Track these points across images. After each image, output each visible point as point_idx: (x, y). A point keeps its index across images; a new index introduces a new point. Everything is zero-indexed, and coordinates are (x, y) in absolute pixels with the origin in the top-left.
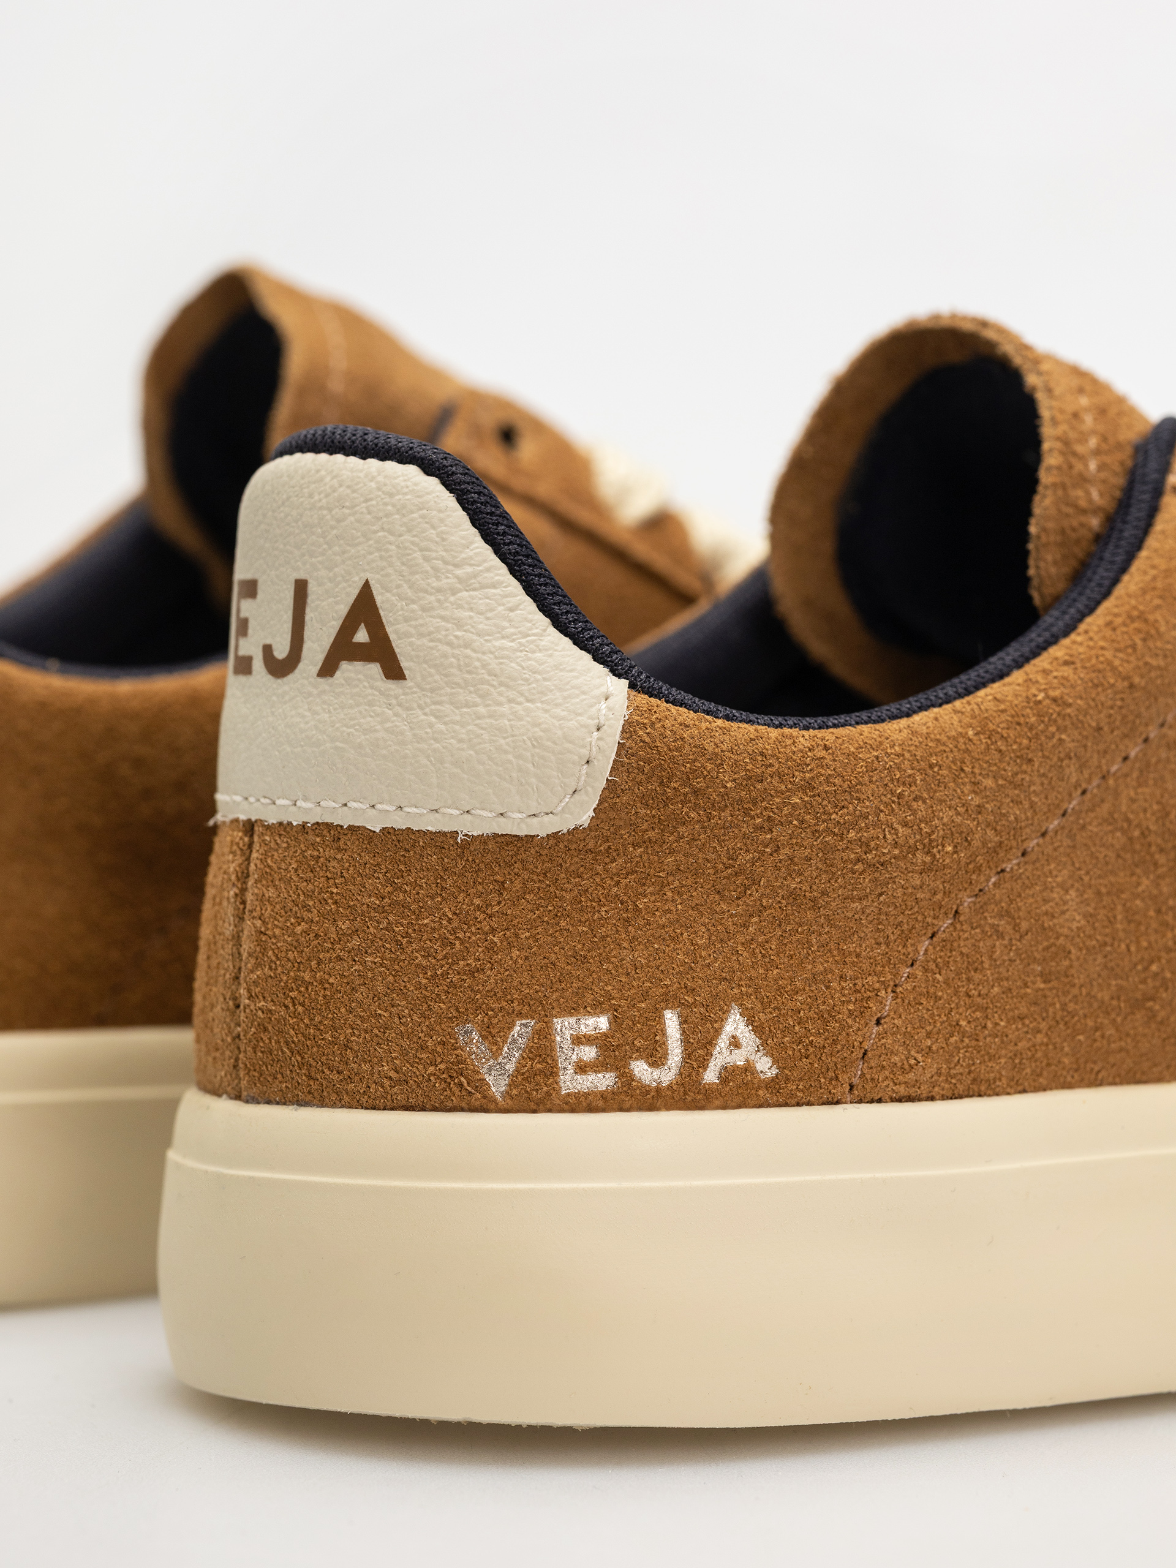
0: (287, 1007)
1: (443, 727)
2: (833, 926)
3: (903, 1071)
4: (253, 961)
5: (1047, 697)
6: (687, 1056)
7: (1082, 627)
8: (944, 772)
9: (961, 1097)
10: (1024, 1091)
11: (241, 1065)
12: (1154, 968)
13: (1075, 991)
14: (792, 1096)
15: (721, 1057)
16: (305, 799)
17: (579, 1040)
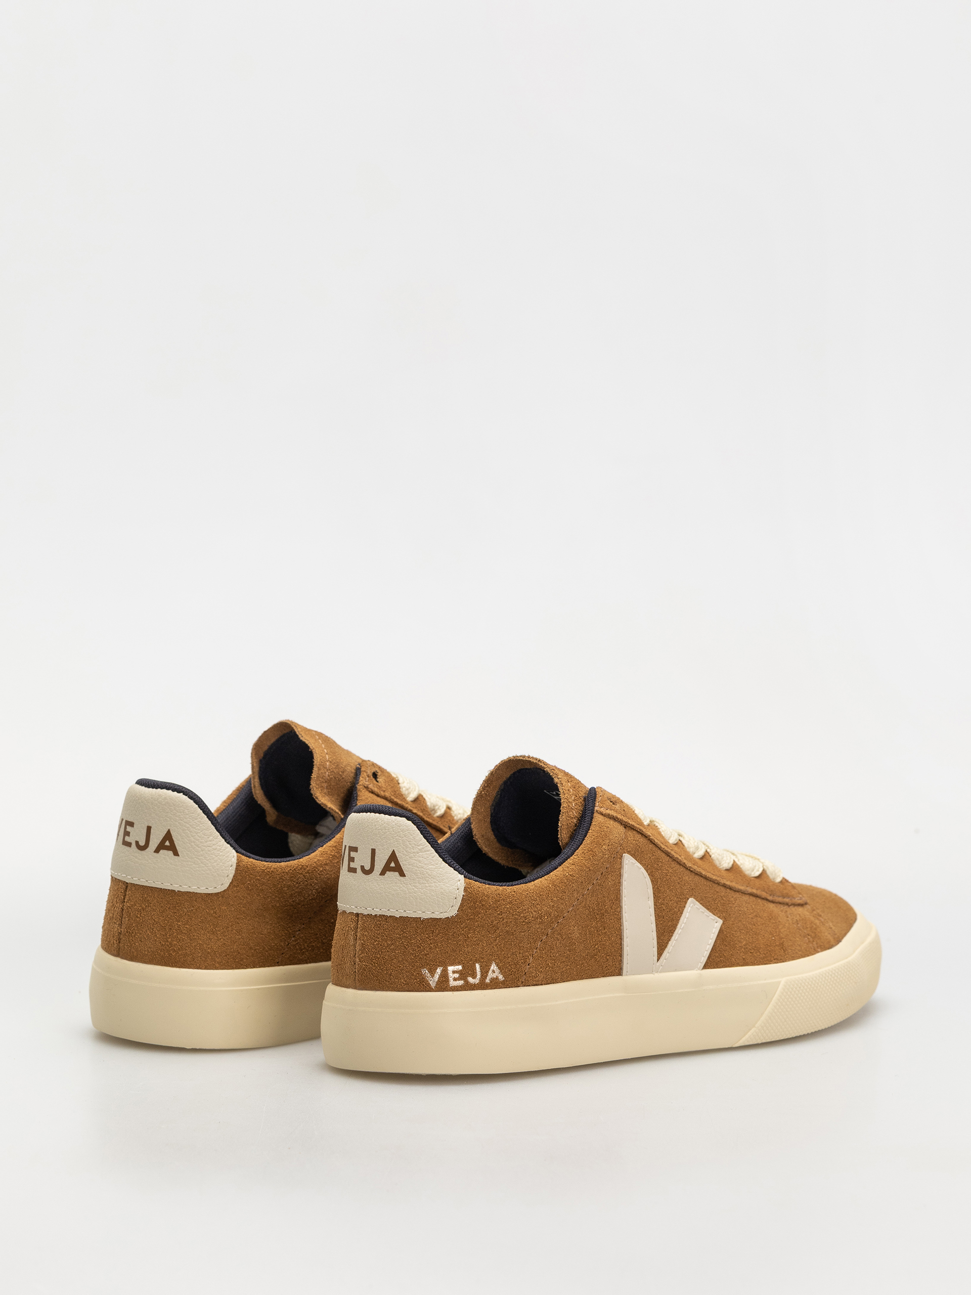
0: (372, 964)
1: (417, 890)
2: (517, 939)
3: (535, 978)
4: (361, 952)
5: (569, 874)
6: (482, 975)
7: (576, 853)
8: (544, 897)
9: (549, 984)
10: (564, 982)
11: (356, 979)
12: (596, 947)
13: (577, 954)
14: (508, 985)
15: (491, 975)
16: (377, 908)
17: (454, 972)
